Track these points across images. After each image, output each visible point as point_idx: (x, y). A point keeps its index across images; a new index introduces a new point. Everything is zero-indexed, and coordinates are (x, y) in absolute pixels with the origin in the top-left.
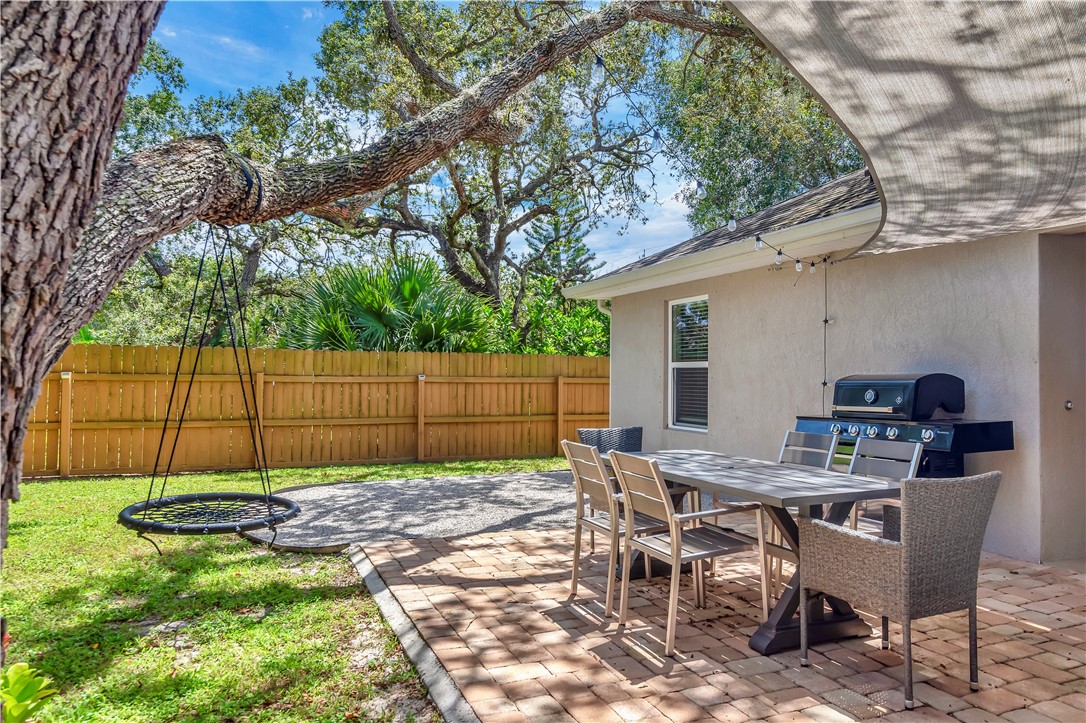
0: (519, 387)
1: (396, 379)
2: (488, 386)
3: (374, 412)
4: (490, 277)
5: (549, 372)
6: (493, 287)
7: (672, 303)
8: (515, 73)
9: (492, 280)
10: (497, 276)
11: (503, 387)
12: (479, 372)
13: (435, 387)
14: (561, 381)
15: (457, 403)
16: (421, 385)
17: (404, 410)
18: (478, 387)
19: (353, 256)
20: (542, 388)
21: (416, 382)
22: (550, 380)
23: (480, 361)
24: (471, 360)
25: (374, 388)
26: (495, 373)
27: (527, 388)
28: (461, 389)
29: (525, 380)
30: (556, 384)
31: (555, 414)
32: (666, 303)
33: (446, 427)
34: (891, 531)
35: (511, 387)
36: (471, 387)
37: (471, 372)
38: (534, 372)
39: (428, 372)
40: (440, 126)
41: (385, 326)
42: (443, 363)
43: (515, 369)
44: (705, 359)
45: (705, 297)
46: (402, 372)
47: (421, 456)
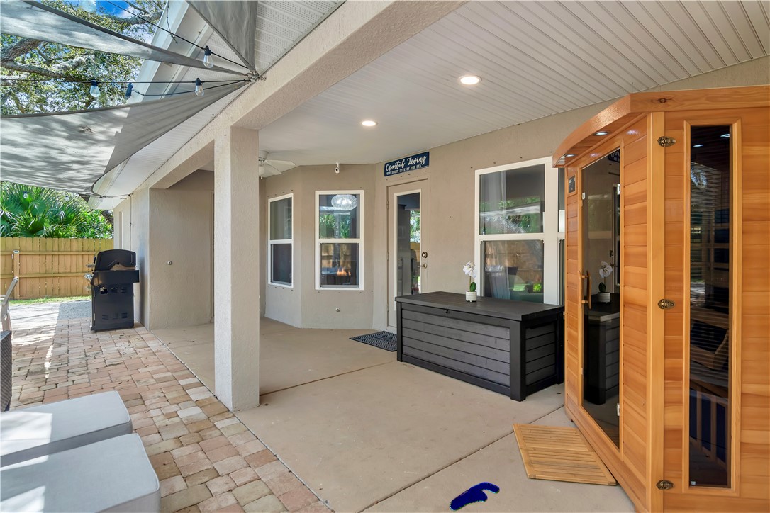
11: (80, 257)
35: (86, 258)
43: (89, 246)
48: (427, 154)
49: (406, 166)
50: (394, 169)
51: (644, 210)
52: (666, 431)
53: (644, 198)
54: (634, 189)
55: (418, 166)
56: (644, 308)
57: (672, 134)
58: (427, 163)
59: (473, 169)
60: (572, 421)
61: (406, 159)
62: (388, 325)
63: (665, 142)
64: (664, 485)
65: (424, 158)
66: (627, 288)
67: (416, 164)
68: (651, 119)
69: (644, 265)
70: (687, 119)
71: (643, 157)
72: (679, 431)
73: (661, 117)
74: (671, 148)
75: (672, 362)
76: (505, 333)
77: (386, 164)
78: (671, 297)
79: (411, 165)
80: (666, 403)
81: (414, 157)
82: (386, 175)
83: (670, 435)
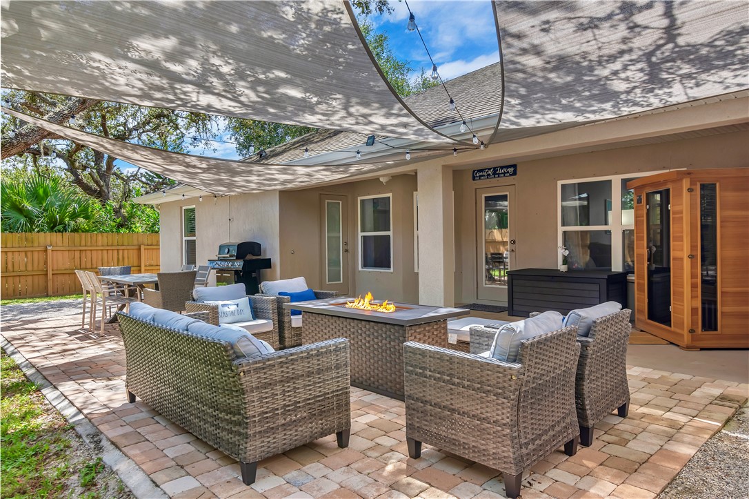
0: (116, 252)
1: (31, 249)
2: (95, 252)
3: (16, 268)
4: (102, 186)
5: (136, 242)
6: (105, 192)
7: (184, 208)
8: (66, 112)
9: (104, 188)
10: (107, 185)
11: (105, 252)
12: (89, 244)
13: (59, 253)
14: (142, 248)
15: (74, 262)
16: (49, 252)
17: (38, 267)
18: (89, 253)
19: (9, 164)
20: (131, 252)
21: (46, 251)
22: (136, 247)
23: (89, 237)
24: (83, 237)
25: (17, 254)
26: (100, 243)
27: (121, 252)
28: (77, 254)
29: (119, 248)
30: (140, 249)
31: (140, 266)
32: (181, 208)
33: (67, 275)
34: (157, 288)
35: (110, 252)
36: (84, 253)
37: (83, 243)
38: (126, 243)
39: (54, 244)
40: (27, 135)
41: (26, 217)
42: (64, 240)
43: (113, 241)
44: (194, 236)
45: (194, 206)
46: (36, 244)
47: (50, 292)
48: (515, 166)
49: (494, 174)
50: (483, 176)
51: (682, 218)
52: (692, 309)
53: (682, 213)
54: (677, 208)
55: (506, 175)
56: (682, 259)
57: (693, 187)
58: (515, 173)
59: (556, 180)
60: (642, 331)
61: (494, 168)
62: (477, 299)
63: (690, 190)
64: (692, 331)
65: (512, 169)
66: (675, 252)
67: (505, 173)
68: (684, 181)
69: (682, 241)
70: (699, 181)
71: (680, 195)
72: (697, 309)
73: (689, 180)
74: (692, 193)
75: (694, 280)
76: (596, 287)
77: (474, 171)
78: (693, 254)
79: (499, 174)
80: (692, 297)
81: (502, 168)
82: (474, 179)
83: (694, 310)
